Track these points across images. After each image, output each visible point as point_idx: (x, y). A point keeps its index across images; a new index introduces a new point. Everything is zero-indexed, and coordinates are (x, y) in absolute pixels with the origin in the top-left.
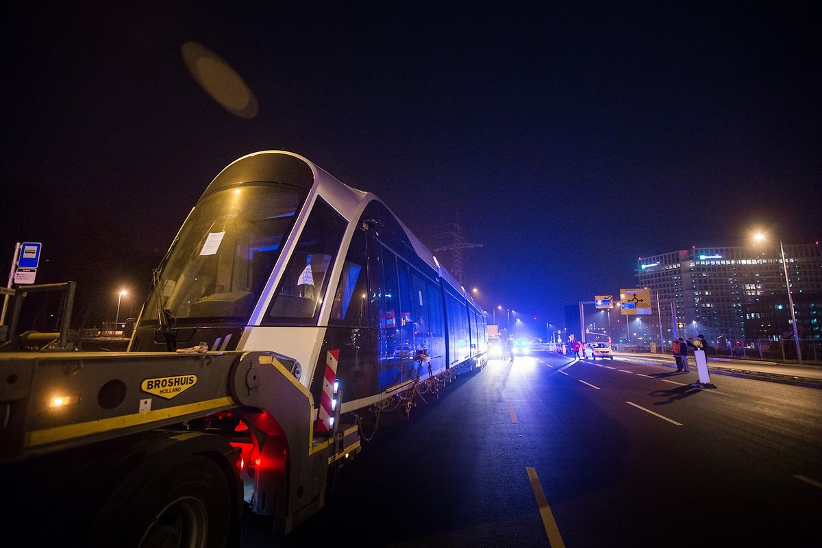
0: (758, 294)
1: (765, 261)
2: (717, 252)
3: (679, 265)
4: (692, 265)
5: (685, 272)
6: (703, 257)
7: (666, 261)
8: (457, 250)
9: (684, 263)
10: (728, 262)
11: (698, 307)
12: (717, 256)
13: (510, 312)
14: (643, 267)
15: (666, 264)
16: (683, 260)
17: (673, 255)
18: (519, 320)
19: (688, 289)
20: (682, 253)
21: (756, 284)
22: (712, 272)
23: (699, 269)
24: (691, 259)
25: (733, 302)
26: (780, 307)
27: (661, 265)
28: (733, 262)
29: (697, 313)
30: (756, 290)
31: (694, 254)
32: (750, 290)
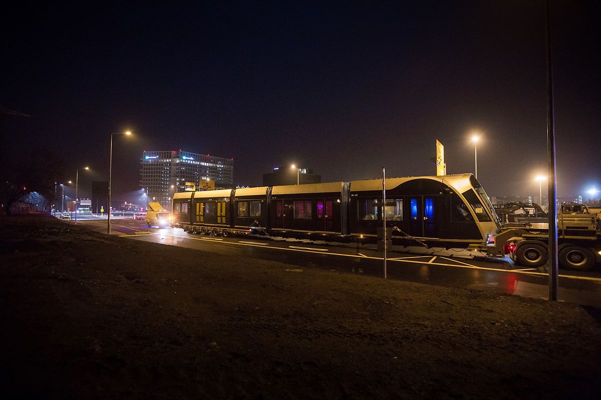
1: (212, 165)
2: (191, 156)
3: (170, 160)
4: (178, 161)
5: (173, 165)
6: (184, 158)
7: (163, 156)
9: (173, 159)
10: (196, 163)
12: (192, 158)
14: (147, 158)
15: (162, 158)
16: (173, 158)
17: (168, 153)
19: (173, 176)
20: (174, 152)
21: (207, 177)
22: (188, 167)
23: (182, 164)
24: (178, 157)
27: (159, 158)
28: (198, 163)
31: (180, 155)
32: (204, 180)
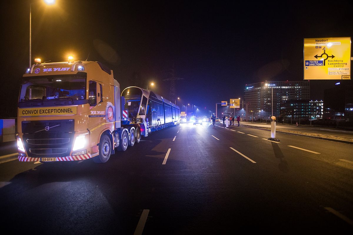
0: (286, 100)
1: (290, 87)
2: (274, 83)
3: (260, 88)
4: (265, 88)
5: (262, 91)
7: (256, 86)
8: (173, 80)
10: (278, 87)
11: (265, 105)
12: (274, 85)
13: (193, 106)
14: (247, 88)
16: (262, 86)
17: (258, 84)
18: (198, 109)
19: (262, 98)
20: (262, 83)
21: (286, 96)
23: (267, 90)
25: (278, 102)
26: (292, 105)
27: (254, 87)
29: (265, 107)
30: (286, 98)
32: (284, 98)
